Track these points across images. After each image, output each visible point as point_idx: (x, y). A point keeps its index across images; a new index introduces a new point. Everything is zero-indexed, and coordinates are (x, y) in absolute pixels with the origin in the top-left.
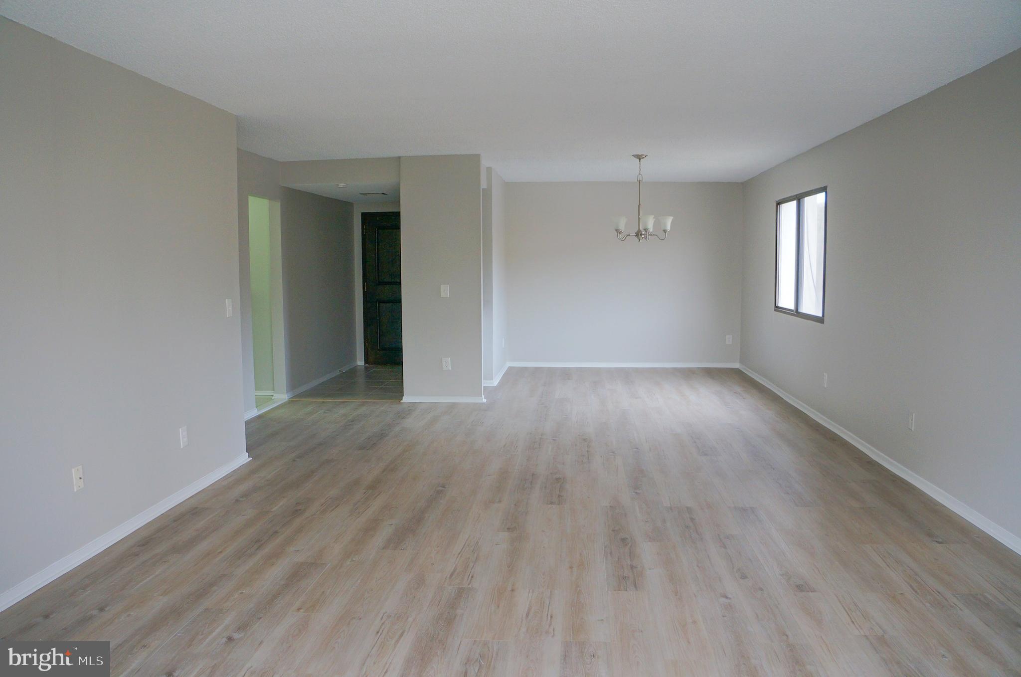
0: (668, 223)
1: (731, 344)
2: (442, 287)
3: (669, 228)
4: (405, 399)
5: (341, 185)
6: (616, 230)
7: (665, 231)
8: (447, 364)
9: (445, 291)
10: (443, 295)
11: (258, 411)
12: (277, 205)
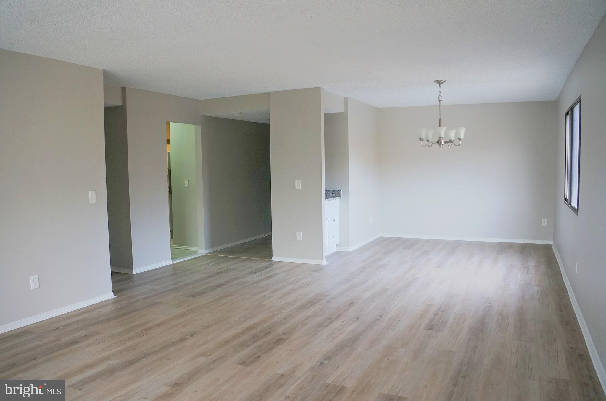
0: (462, 132)
1: (546, 225)
2: (297, 182)
3: (462, 137)
4: (274, 259)
5: (237, 113)
6: (420, 139)
7: (459, 139)
8: (300, 236)
9: (298, 185)
10: (297, 187)
11: (173, 261)
12: (199, 128)
